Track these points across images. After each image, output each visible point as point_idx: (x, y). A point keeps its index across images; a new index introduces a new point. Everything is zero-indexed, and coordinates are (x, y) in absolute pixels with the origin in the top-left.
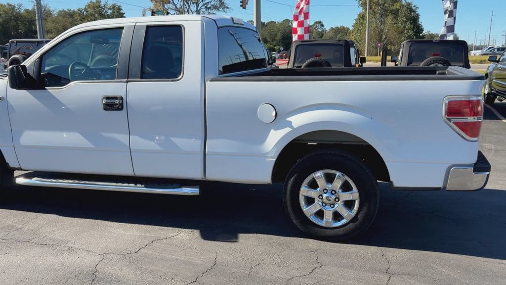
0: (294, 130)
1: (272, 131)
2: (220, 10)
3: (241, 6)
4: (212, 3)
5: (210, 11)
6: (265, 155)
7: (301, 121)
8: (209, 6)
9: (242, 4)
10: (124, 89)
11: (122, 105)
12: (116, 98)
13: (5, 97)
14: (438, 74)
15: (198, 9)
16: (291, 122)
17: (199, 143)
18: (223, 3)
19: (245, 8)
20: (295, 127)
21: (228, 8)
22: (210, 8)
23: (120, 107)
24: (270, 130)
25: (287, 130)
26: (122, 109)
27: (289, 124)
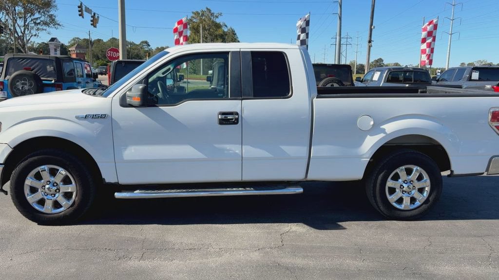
0: (387, 135)
1: (368, 136)
2: (50, 26)
3: (92, 24)
4: (41, 19)
5: (39, 26)
6: (361, 157)
7: (392, 128)
8: (38, 21)
9: (92, 23)
10: (240, 106)
11: (237, 119)
12: (231, 113)
13: (110, 115)
14: (421, 92)
15: (26, 24)
16: (384, 130)
17: (305, 149)
18: (54, 20)
19: (95, 27)
20: (388, 133)
21: (59, 25)
22: (39, 23)
23: (236, 122)
24: (367, 136)
25: (382, 135)
26: (237, 123)
27: (383, 131)
